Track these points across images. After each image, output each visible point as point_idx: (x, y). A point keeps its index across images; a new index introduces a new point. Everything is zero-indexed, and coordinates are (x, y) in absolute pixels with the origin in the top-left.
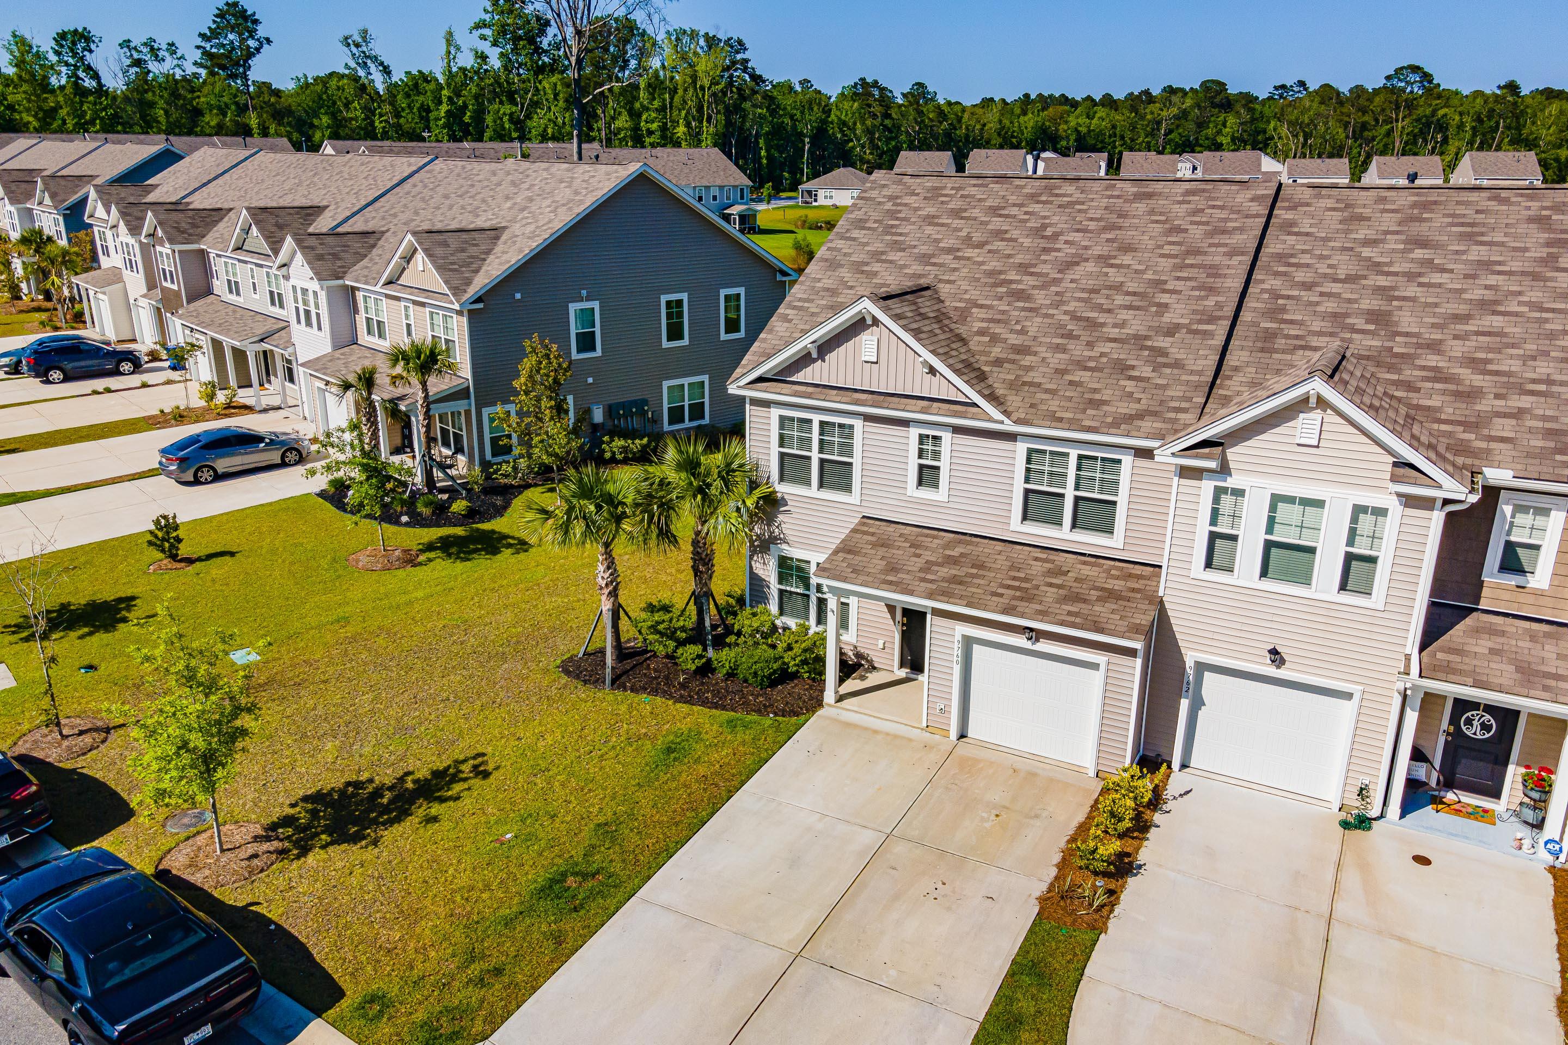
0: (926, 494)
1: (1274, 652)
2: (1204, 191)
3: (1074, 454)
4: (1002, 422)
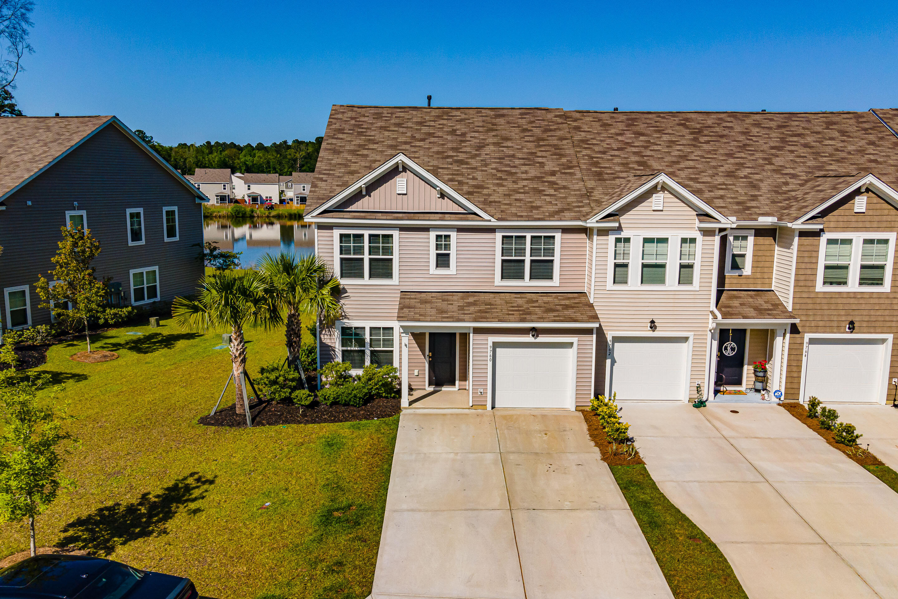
0: (442, 271)
1: (652, 322)
3: (529, 236)
4: (490, 221)
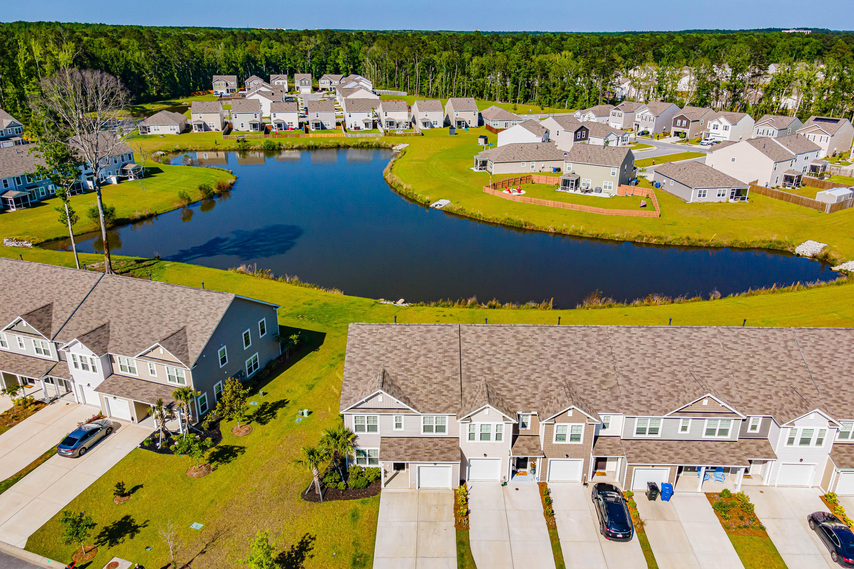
0: (398, 430)
1: (485, 454)
3: (435, 417)
4: (417, 413)
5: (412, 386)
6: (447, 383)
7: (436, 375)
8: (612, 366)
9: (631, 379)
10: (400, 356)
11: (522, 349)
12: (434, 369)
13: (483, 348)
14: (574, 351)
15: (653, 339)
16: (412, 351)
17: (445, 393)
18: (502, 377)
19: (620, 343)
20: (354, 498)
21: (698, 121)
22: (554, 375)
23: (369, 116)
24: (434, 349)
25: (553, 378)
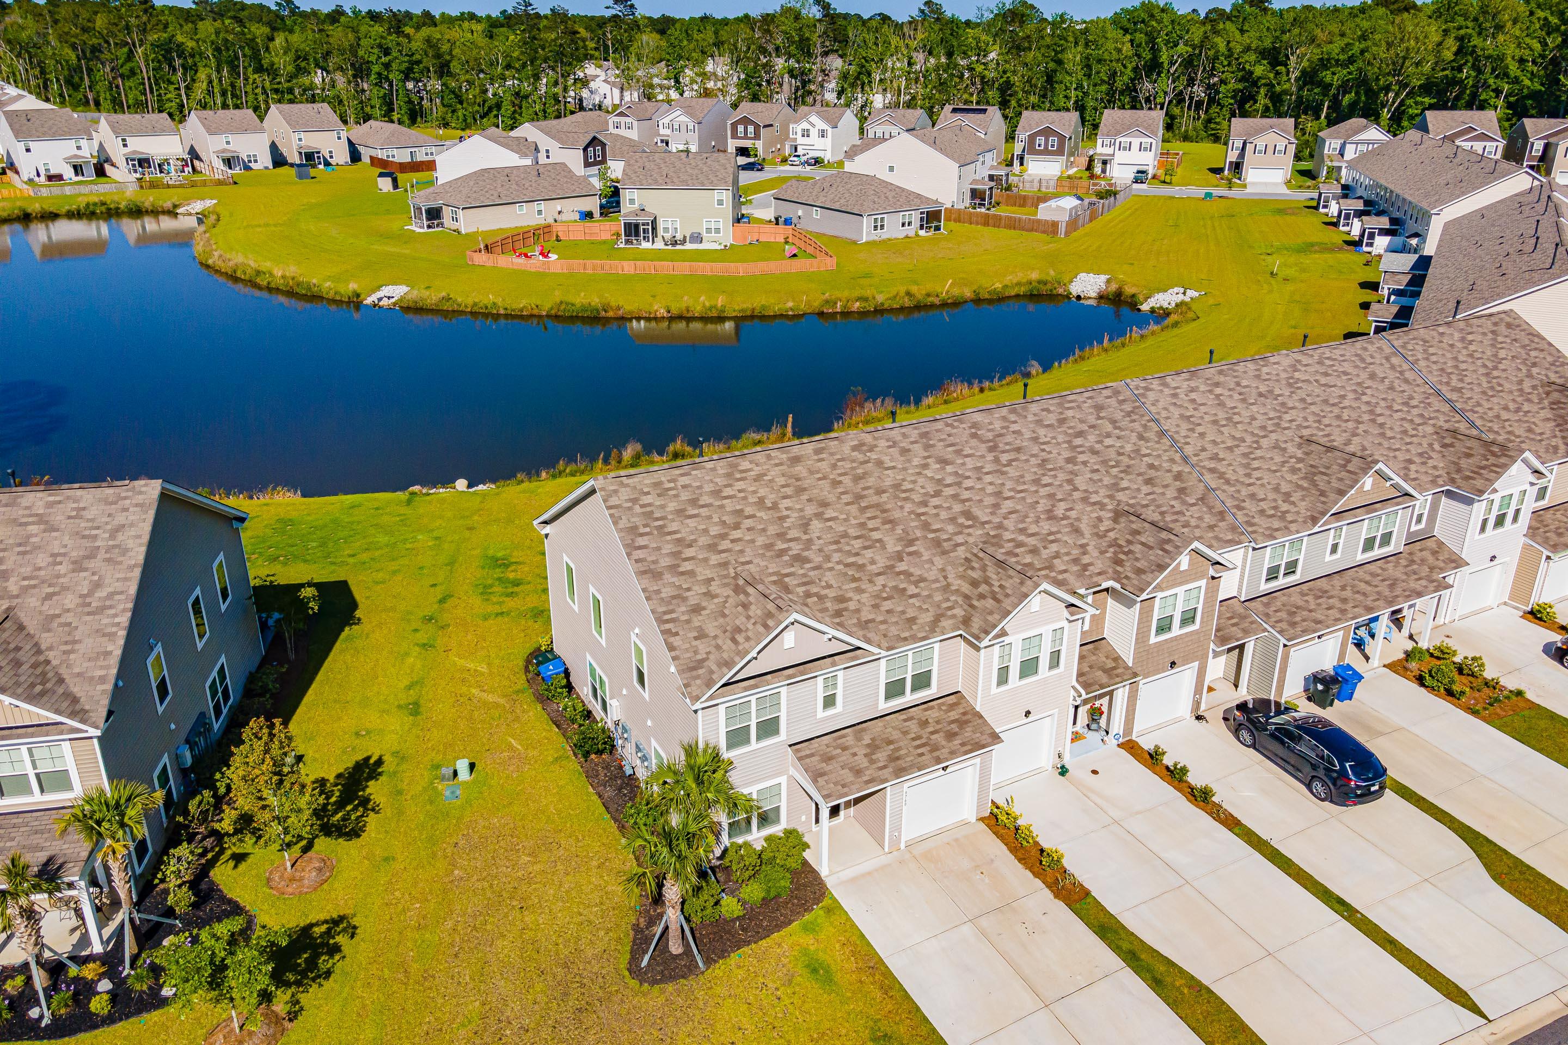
0: (831, 712)
1: (1027, 712)
2: (823, 449)
3: (910, 653)
4: (879, 654)
5: (831, 593)
6: (902, 567)
7: (868, 554)
8: (1177, 457)
9: (1224, 473)
10: (764, 530)
11: (1004, 458)
12: (857, 544)
13: (929, 473)
14: (1098, 442)
15: (1210, 391)
16: (785, 513)
17: (912, 590)
18: (1000, 526)
19: (1165, 409)
20: (779, 928)
21: (771, 125)
22: (1094, 498)
23: (79, 148)
24: (831, 498)
25: (1094, 504)
